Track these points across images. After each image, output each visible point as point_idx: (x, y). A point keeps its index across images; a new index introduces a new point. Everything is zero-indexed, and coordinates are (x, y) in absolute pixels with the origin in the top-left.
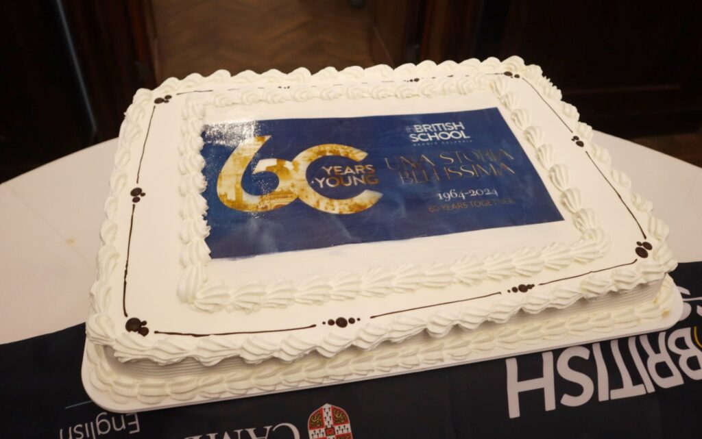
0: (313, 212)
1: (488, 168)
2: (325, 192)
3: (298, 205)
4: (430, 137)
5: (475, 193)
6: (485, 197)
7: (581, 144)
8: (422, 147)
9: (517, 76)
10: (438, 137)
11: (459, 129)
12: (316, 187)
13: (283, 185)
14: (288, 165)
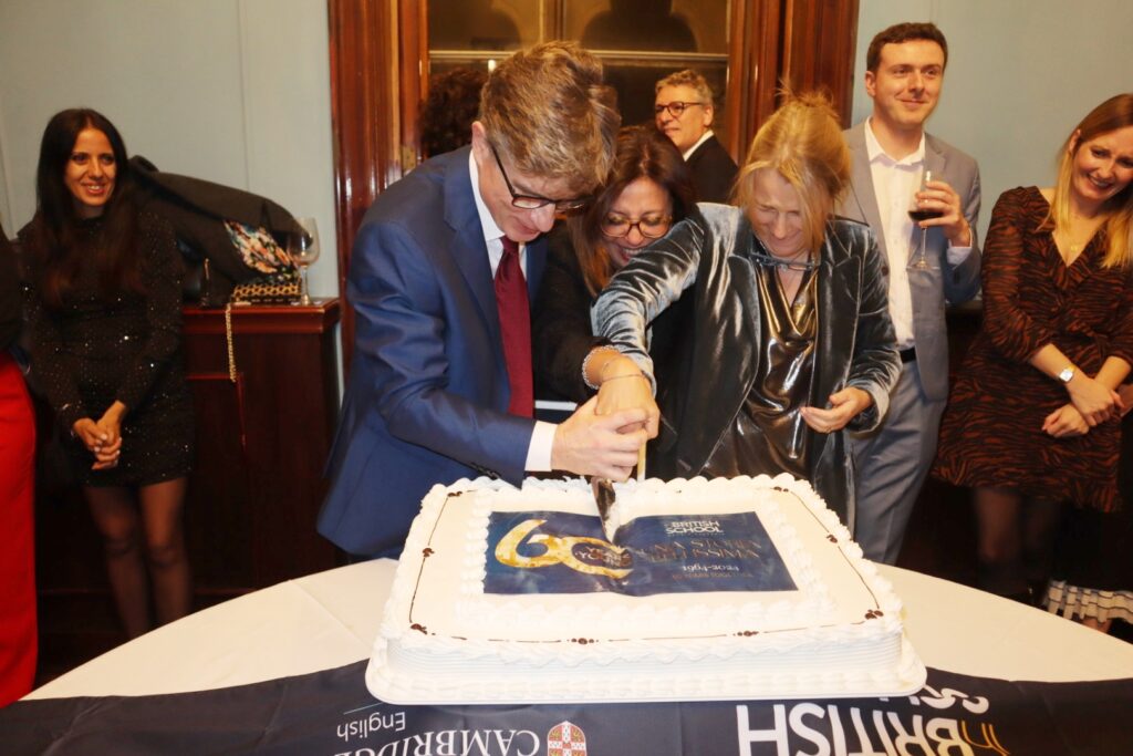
0: (573, 572)
1: (734, 551)
2: (586, 561)
3: (561, 566)
4: (685, 531)
5: (716, 568)
6: (726, 571)
7: (833, 540)
8: (676, 537)
9: (786, 490)
10: (692, 530)
11: (714, 526)
12: (579, 557)
13: (551, 552)
14: (557, 540)
